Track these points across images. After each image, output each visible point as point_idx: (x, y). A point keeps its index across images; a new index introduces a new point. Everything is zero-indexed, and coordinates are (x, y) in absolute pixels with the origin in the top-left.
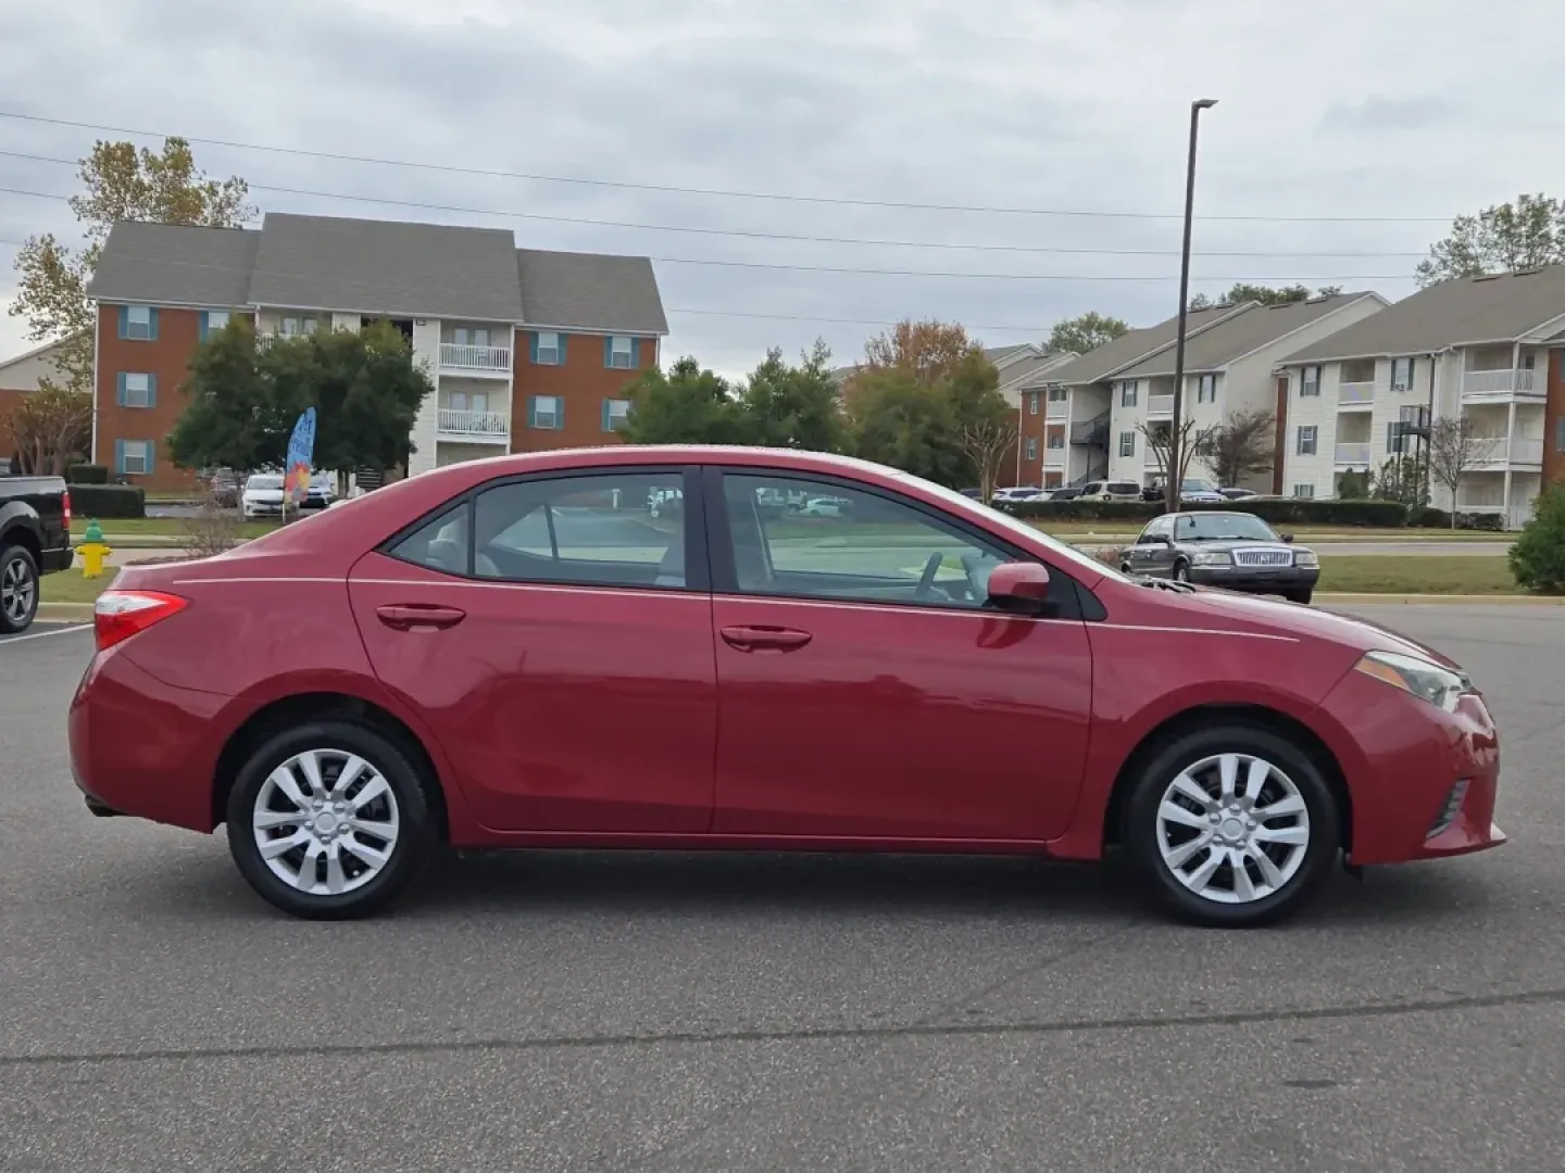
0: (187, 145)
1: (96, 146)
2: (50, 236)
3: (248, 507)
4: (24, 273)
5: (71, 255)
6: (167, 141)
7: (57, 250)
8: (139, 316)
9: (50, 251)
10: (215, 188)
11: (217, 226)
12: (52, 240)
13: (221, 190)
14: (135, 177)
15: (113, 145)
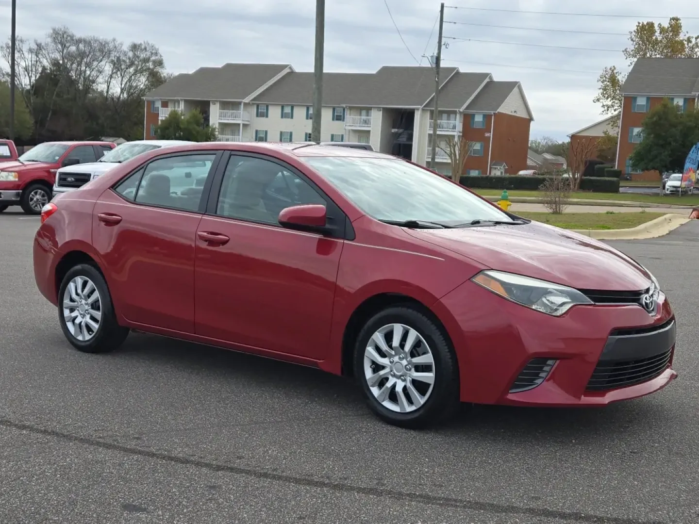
0: (680, 20)
1: (638, 24)
2: (614, 67)
3: (668, 189)
4: (602, 84)
5: (623, 75)
6: (671, 19)
7: (616, 73)
8: (641, 101)
9: (614, 73)
10: (691, 40)
11: (690, 57)
12: (615, 69)
13: (693, 41)
14: (654, 38)
15: (645, 23)
